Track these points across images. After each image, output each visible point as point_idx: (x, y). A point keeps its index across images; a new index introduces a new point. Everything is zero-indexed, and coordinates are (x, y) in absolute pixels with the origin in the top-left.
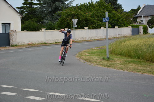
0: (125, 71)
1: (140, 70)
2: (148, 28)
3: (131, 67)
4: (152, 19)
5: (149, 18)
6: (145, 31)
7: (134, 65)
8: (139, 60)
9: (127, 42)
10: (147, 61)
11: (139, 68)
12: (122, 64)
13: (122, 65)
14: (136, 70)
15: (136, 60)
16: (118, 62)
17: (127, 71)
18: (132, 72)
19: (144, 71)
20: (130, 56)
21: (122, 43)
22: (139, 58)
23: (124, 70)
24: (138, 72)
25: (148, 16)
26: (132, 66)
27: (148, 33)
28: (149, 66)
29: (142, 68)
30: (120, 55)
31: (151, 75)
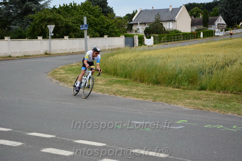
0: (106, 94)
1: (124, 92)
2: (145, 38)
3: (114, 88)
4: (150, 27)
5: (147, 26)
6: (141, 41)
7: (118, 85)
8: (126, 79)
9: (115, 56)
10: (136, 80)
11: (124, 90)
12: (104, 85)
13: (103, 87)
14: (119, 93)
15: (122, 79)
16: (99, 82)
17: (108, 94)
18: (113, 95)
19: (128, 94)
20: (115, 74)
21: (109, 57)
22: (126, 77)
23: (104, 93)
24: (121, 95)
25: (145, 24)
26: (116, 87)
27: (144, 44)
28: (135, 87)
29: (126, 90)
30: (105, 73)
31: (135, 99)
